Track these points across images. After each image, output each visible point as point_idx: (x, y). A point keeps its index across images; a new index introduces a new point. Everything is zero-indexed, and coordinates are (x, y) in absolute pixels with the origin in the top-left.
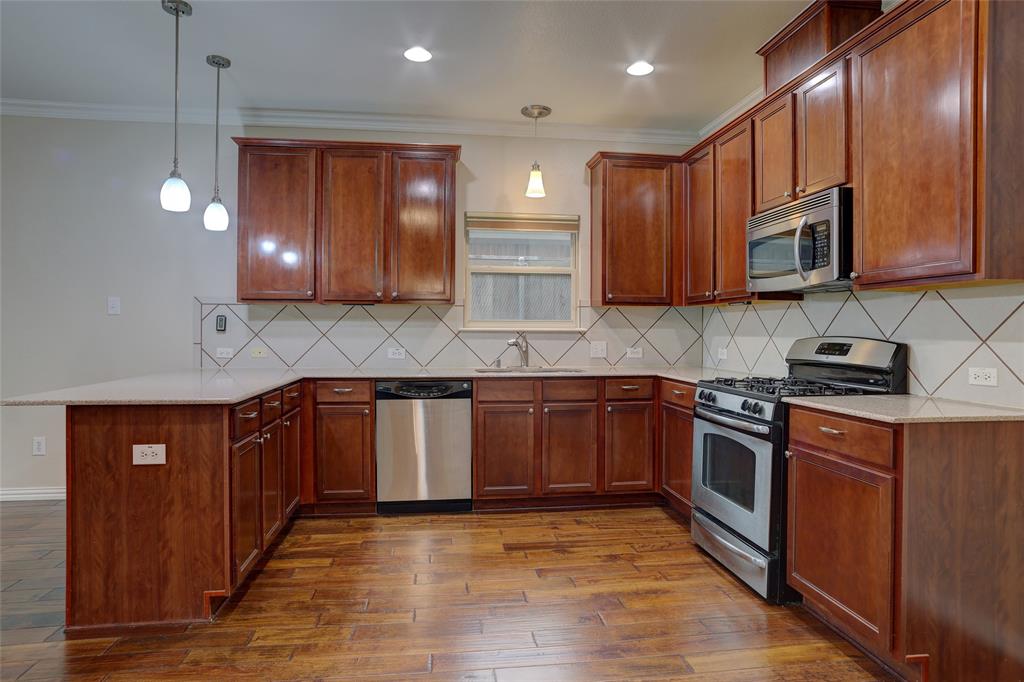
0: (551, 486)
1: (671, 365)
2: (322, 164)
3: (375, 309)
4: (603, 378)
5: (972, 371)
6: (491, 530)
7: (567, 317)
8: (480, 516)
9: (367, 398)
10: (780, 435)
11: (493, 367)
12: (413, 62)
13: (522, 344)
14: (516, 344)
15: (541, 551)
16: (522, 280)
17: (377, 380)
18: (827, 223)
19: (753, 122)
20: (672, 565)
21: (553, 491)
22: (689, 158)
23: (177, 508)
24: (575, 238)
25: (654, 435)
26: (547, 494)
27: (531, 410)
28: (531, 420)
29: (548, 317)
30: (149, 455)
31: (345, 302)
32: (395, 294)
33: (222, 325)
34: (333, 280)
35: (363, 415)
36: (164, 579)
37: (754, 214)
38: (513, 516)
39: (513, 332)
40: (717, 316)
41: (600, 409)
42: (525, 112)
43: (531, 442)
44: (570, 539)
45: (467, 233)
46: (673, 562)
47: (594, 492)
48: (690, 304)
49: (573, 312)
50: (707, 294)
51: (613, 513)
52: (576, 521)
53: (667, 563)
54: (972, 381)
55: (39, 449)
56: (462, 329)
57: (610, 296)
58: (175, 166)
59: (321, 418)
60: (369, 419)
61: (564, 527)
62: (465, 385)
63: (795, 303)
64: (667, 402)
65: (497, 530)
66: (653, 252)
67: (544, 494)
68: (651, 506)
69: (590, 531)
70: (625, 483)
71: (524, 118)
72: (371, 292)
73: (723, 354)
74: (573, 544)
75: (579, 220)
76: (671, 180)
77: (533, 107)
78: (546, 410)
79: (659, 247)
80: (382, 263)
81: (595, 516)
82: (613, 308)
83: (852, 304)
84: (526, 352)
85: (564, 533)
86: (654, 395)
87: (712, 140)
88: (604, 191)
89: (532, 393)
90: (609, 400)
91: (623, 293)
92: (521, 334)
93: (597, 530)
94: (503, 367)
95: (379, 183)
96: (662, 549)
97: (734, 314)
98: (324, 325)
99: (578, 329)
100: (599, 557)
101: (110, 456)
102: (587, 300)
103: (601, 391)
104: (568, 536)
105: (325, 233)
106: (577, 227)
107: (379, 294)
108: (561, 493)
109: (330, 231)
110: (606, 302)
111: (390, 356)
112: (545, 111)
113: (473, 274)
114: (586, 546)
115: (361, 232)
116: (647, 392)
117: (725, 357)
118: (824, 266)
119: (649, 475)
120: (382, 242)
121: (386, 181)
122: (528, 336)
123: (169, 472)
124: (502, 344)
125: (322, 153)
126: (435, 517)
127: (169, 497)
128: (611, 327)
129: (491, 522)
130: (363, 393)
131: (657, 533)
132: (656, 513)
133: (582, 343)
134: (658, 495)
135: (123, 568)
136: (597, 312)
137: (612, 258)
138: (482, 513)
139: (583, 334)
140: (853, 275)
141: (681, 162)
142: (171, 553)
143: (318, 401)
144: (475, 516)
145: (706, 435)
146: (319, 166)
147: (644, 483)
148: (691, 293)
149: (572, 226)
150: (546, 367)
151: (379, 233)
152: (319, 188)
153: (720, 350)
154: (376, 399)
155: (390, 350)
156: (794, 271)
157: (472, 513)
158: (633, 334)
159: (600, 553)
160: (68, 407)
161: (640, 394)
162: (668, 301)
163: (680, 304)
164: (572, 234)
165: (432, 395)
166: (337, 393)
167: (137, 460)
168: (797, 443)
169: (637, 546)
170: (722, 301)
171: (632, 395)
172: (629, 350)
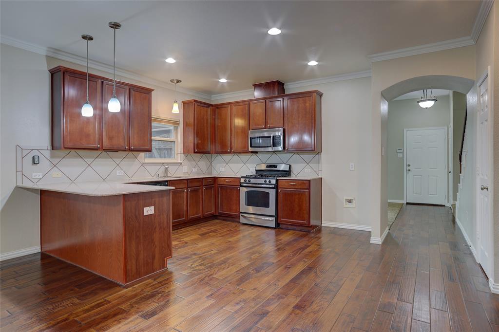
0: (190, 217)
1: (204, 174)
4: (203, 178)
5: (306, 170)
12: (168, 63)
18: (280, 136)
19: (249, 103)
23: (157, 229)
24: (176, 128)
27: (186, 191)
30: (149, 211)
32: (132, 147)
33: (37, 161)
36: (154, 257)
37: (250, 129)
39: (160, 163)
41: (202, 189)
42: (172, 81)
43: (185, 202)
47: (201, 217)
49: (176, 155)
50: (228, 151)
56: (144, 162)
57: (196, 150)
62: (166, 183)
63: (254, 154)
64: (220, 185)
67: (189, 220)
70: (208, 213)
71: (170, 82)
73: (223, 169)
75: (180, 121)
77: (174, 80)
78: (189, 190)
82: (189, 154)
87: (230, 103)
90: (204, 186)
91: (199, 149)
92: (163, 164)
97: (228, 157)
98: (89, 161)
101: (137, 213)
102: (182, 151)
105: (104, 119)
106: (179, 124)
107: (127, 147)
110: (195, 152)
111: (118, 174)
112: (179, 82)
115: (118, 120)
116: (213, 182)
118: (279, 146)
119: (214, 209)
122: (165, 165)
123: (155, 216)
124: (157, 167)
125: (102, 82)
127: (155, 226)
128: (189, 161)
133: (181, 167)
135: (141, 256)
136: (185, 155)
139: (181, 163)
140: (286, 149)
141: (213, 106)
142: (156, 247)
145: (246, 191)
147: (213, 212)
148: (218, 150)
149: (176, 123)
153: (221, 168)
155: (118, 172)
156: (271, 147)
158: (194, 163)
160: (124, 195)
161: (211, 183)
162: (210, 152)
167: (146, 213)
168: (281, 188)
170: (234, 153)
171: (209, 183)
172: (194, 169)
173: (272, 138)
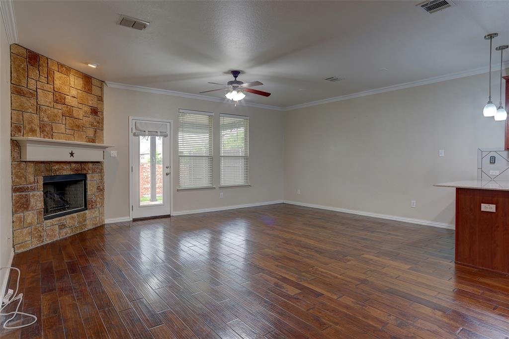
33: (493, 160)
55: (413, 205)
58: (490, 99)
101: (472, 206)
123: (497, 215)
127: (497, 225)
160: (457, 188)
167: (483, 209)
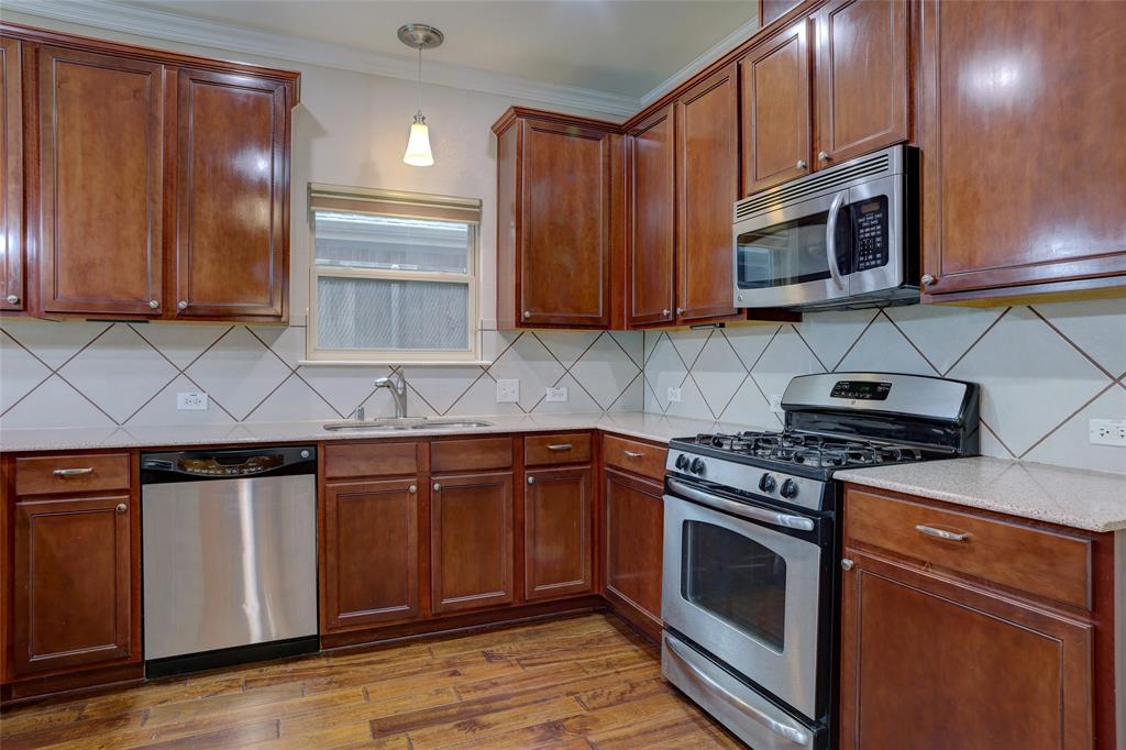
0: (445, 601)
1: (605, 412)
2: (37, 69)
3: (152, 329)
4: (521, 435)
5: (1096, 424)
6: (347, 691)
7: (463, 344)
8: (332, 661)
9: (122, 482)
10: (830, 532)
11: (353, 420)
13: (398, 384)
14: (388, 385)
15: (436, 728)
16: (395, 289)
17: (145, 451)
18: (882, 201)
19: (739, 67)
20: (647, 732)
21: (449, 609)
22: (632, 127)
24: (474, 232)
25: (592, 512)
26: (440, 614)
27: (413, 488)
28: (412, 505)
29: (434, 345)
31: (93, 316)
32: (183, 305)
34: (63, 280)
35: (115, 513)
37: (740, 197)
38: (386, 654)
39: (383, 367)
40: (665, 344)
41: (517, 481)
42: (404, 35)
43: (413, 536)
44: (480, 694)
45: (311, 216)
46: (646, 725)
47: (510, 604)
48: (635, 327)
49: (471, 338)
50: (665, 312)
51: (537, 632)
52: (485, 654)
53: (637, 728)
54: (1095, 438)
56: (304, 362)
57: (527, 314)
59: (26, 525)
60: (127, 520)
61: (468, 670)
62: (305, 454)
63: (787, 325)
64: (611, 466)
65: (359, 690)
66: (586, 254)
67: (436, 615)
68: (587, 614)
69: (509, 673)
70: (553, 586)
72: (138, 300)
73: (675, 395)
74: (488, 706)
75: (480, 207)
76: (610, 156)
77: (416, 26)
78: (437, 486)
79: (593, 249)
80: (160, 251)
81: (512, 641)
82: (528, 331)
83: (882, 327)
84: (403, 397)
85: (470, 682)
86: (592, 457)
87: (673, 98)
88: (519, 164)
89: (414, 461)
90: (529, 467)
91: (545, 311)
92: (395, 369)
93: (519, 670)
94: (368, 419)
95: (153, 118)
96: (621, 699)
97: (690, 342)
98: (54, 356)
99: (479, 362)
100: (530, 729)
102: (491, 320)
103: (518, 453)
104: (476, 688)
105: (45, 194)
106: (478, 216)
107: (153, 304)
108: (461, 610)
109: (56, 191)
110: (521, 323)
111: (181, 405)
112: (433, 37)
113: (319, 277)
114: (508, 708)
115: (119, 197)
116: (583, 452)
117: (678, 399)
118: (876, 266)
119: (586, 571)
120: (160, 217)
121: (166, 116)
122: (406, 372)
124: (366, 384)
125: (37, 51)
126: (253, 673)
128: (525, 359)
129: (352, 672)
130: (116, 475)
131: (609, 665)
132: (597, 627)
133: (485, 381)
134: (598, 597)
136: (505, 337)
137: (529, 259)
138: (336, 655)
139: (486, 369)
140: (926, 278)
141: (622, 134)
143: (19, 493)
144: (323, 662)
145: (686, 522)
146: (31, 74)
147: (580, 582)
148: (636, 312)
149: (470, 213)
150: (433, 417)
151: (154, 202)
152: (32, 114)
153: (670, 389)
154: (143, 482)
155: (181, 397)
156: (828, 274)
157: (319, 656)
158: (555, 368)
159: (531, 722)
161: (573, 457)
162: (605, 323)
163: (620, 327)
164: (470, 226)
165: (246, 471)
166: (62, 476)
168: (859, 544)
169: (584, 698)
170: (686, 322)
171: (564, 457)
172: (549, 391)
173: (831, 221)
